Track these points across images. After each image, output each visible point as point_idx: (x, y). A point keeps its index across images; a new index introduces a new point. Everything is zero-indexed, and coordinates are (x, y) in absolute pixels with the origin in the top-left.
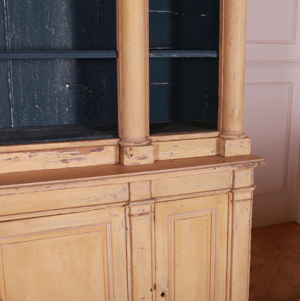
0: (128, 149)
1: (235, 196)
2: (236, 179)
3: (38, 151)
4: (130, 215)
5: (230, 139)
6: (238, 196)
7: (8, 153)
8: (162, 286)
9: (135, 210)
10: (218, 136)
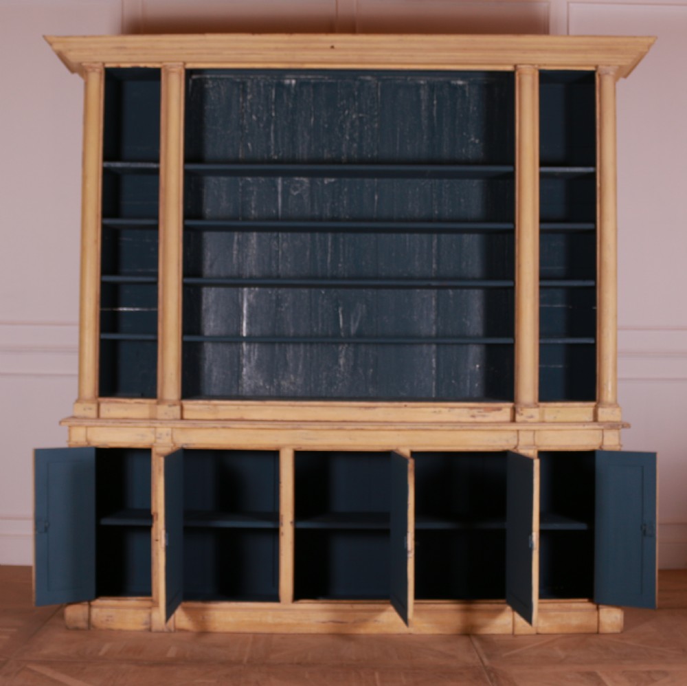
0: (519, 409)
2: (605, 438)
3: (455, 407)
7: (434, 407)
10: (595, 406)
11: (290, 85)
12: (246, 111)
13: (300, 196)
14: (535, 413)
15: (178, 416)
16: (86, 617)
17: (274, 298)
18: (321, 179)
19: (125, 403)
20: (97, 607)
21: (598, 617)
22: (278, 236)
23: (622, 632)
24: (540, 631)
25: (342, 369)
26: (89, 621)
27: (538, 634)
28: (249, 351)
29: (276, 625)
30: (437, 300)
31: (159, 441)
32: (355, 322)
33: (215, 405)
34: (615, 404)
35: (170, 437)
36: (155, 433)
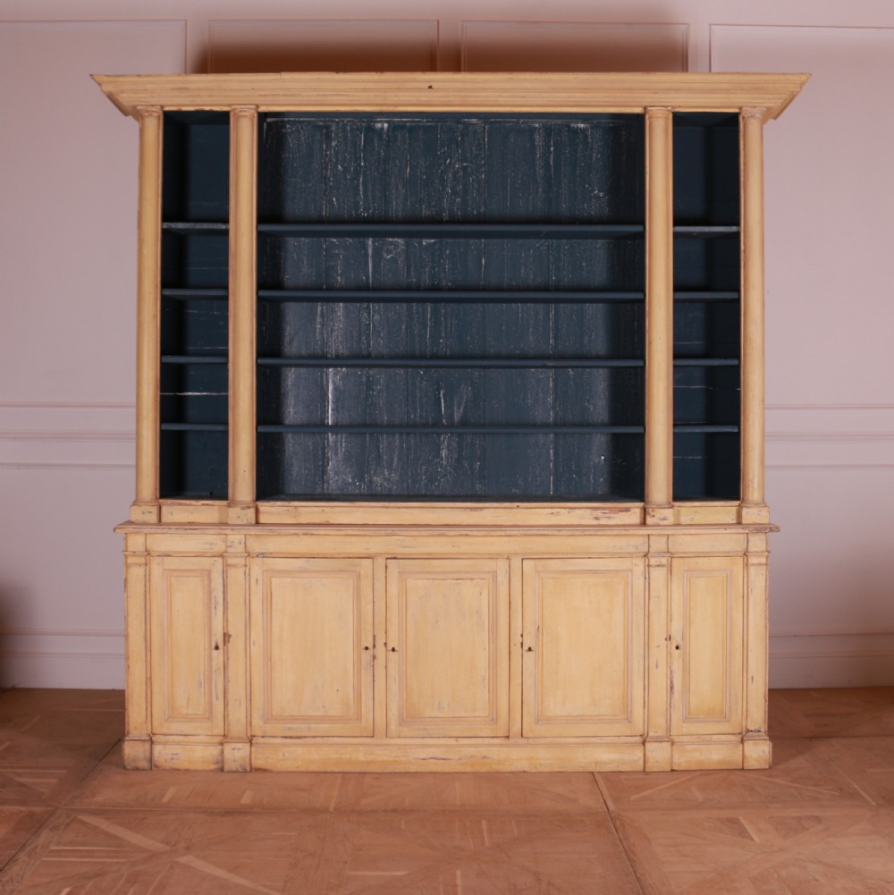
0: (650, 510)
1: (750, 560)
2: (750, 544)
3: (575, 508)
4: (649, 566)
5: (747, 507)
6: (753, 560)
7: (552, 508)
8: (677, 639)
9: (653, 561)
10: (739, 505)
11: (382, 129)
12: (330, 160)
13: (394, 260)
14: (669, 514)
15: (253, 521)
16: (148, 755)
17: (364, 379)
18: (418, 240)
19: (190, 505)
20: (160, 743)
21: (743, 750)
22: (368, 307)
23: (770, 768)
24: (675, 768)
25: (444, 462)
26: (151, 760)
27: (672, 770)
28: (336, 442)
29: (369, 763)
30: (555, 380)
31: (229, 550)
32: (459, 407)
33: (296, 507)
34: (763, 503)
35: (243, 545)
36: (226, 542)
